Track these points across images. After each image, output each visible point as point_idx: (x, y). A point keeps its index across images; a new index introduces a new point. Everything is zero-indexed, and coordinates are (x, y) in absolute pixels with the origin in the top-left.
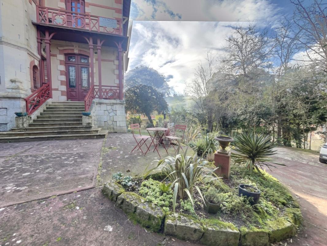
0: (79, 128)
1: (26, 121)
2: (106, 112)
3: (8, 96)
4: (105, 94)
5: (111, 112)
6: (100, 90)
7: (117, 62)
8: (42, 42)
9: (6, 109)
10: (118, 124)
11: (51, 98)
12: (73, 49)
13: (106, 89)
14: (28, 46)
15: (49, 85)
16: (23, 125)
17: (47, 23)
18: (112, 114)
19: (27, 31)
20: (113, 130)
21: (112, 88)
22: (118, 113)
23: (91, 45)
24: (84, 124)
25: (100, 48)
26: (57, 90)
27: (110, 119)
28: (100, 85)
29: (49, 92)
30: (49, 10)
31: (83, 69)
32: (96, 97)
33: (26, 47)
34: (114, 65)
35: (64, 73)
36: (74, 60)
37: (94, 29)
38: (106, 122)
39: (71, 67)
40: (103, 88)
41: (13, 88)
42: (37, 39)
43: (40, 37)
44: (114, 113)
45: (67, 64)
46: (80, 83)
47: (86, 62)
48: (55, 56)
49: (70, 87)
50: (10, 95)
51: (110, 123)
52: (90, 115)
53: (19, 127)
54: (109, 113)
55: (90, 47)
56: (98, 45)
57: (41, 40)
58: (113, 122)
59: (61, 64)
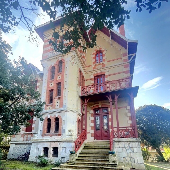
0: (107, 165)
1: (74, 157)
2: (124, 149)
3: (67, 140)
4: (122, 133)
5: (129, 149)
6: (118, 131)
7: (128, 107)
8: (83, 105)
9: (65, 148)
10: (136, 161)
11: (87, 139)
12: (99, 105)
13: (123, 130)
14: (77, 109)
15: (85, 131)
16: (73, 160)
17: (86, 94)
18: (129, 151)
19: (77, 101)
20: (131, 166)
21: (128, 128)
22: (135, 149)
23: (111, 100)
24: (111, 162)
25: (117, 100)
26: (89, 133)
27: (128, 155)
28: (118, 127)
29: (85, 135)
30: (87, 87)
31: (104, 117)
32: (115, 137)
33: (76, 110)
34: (127, 109)
35: (93, 121)
36: (99, 112)
37: (112, 89)
38: (125, 158)
39: (97, 117)
40: (120, 129)
41: (70, 135)
42: (81, 104)
43: (82, 103)
44: (131, 150)
45: (95, 115)
46: (102, 127)
47: (106, 112)
48: (89, 111)
49: (96, 130)
50: (68, 140)
51: (128, 159)
52: (115, 154)
53: (71, 161)
54: (127, 150)
55: (110, 101)
56: (115, 98)
57: (83, 104)
58: (131, 159)
59: (91, 116)
